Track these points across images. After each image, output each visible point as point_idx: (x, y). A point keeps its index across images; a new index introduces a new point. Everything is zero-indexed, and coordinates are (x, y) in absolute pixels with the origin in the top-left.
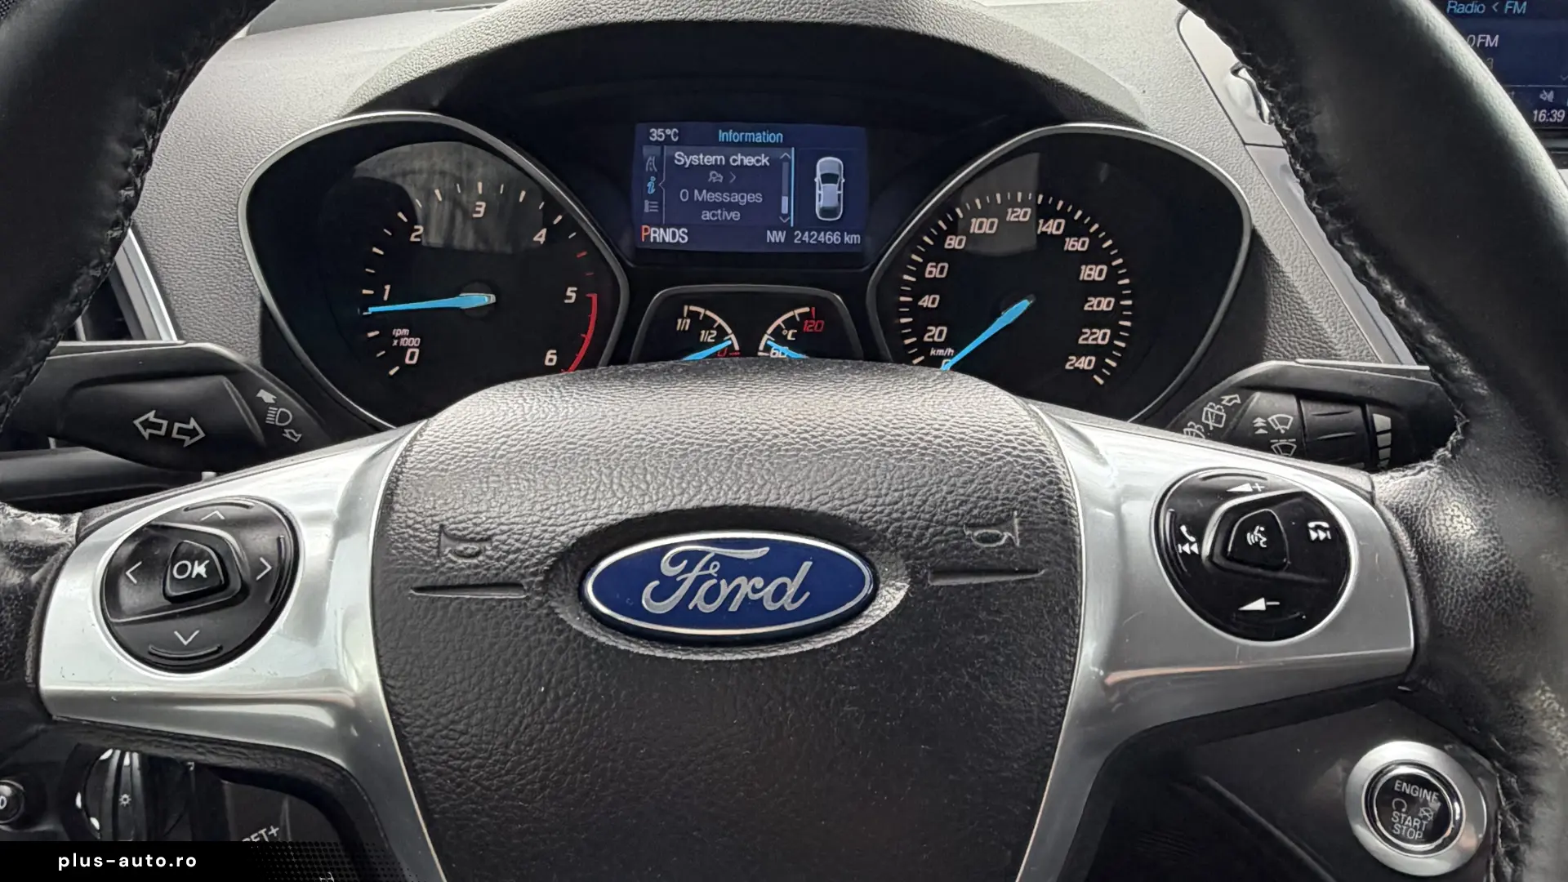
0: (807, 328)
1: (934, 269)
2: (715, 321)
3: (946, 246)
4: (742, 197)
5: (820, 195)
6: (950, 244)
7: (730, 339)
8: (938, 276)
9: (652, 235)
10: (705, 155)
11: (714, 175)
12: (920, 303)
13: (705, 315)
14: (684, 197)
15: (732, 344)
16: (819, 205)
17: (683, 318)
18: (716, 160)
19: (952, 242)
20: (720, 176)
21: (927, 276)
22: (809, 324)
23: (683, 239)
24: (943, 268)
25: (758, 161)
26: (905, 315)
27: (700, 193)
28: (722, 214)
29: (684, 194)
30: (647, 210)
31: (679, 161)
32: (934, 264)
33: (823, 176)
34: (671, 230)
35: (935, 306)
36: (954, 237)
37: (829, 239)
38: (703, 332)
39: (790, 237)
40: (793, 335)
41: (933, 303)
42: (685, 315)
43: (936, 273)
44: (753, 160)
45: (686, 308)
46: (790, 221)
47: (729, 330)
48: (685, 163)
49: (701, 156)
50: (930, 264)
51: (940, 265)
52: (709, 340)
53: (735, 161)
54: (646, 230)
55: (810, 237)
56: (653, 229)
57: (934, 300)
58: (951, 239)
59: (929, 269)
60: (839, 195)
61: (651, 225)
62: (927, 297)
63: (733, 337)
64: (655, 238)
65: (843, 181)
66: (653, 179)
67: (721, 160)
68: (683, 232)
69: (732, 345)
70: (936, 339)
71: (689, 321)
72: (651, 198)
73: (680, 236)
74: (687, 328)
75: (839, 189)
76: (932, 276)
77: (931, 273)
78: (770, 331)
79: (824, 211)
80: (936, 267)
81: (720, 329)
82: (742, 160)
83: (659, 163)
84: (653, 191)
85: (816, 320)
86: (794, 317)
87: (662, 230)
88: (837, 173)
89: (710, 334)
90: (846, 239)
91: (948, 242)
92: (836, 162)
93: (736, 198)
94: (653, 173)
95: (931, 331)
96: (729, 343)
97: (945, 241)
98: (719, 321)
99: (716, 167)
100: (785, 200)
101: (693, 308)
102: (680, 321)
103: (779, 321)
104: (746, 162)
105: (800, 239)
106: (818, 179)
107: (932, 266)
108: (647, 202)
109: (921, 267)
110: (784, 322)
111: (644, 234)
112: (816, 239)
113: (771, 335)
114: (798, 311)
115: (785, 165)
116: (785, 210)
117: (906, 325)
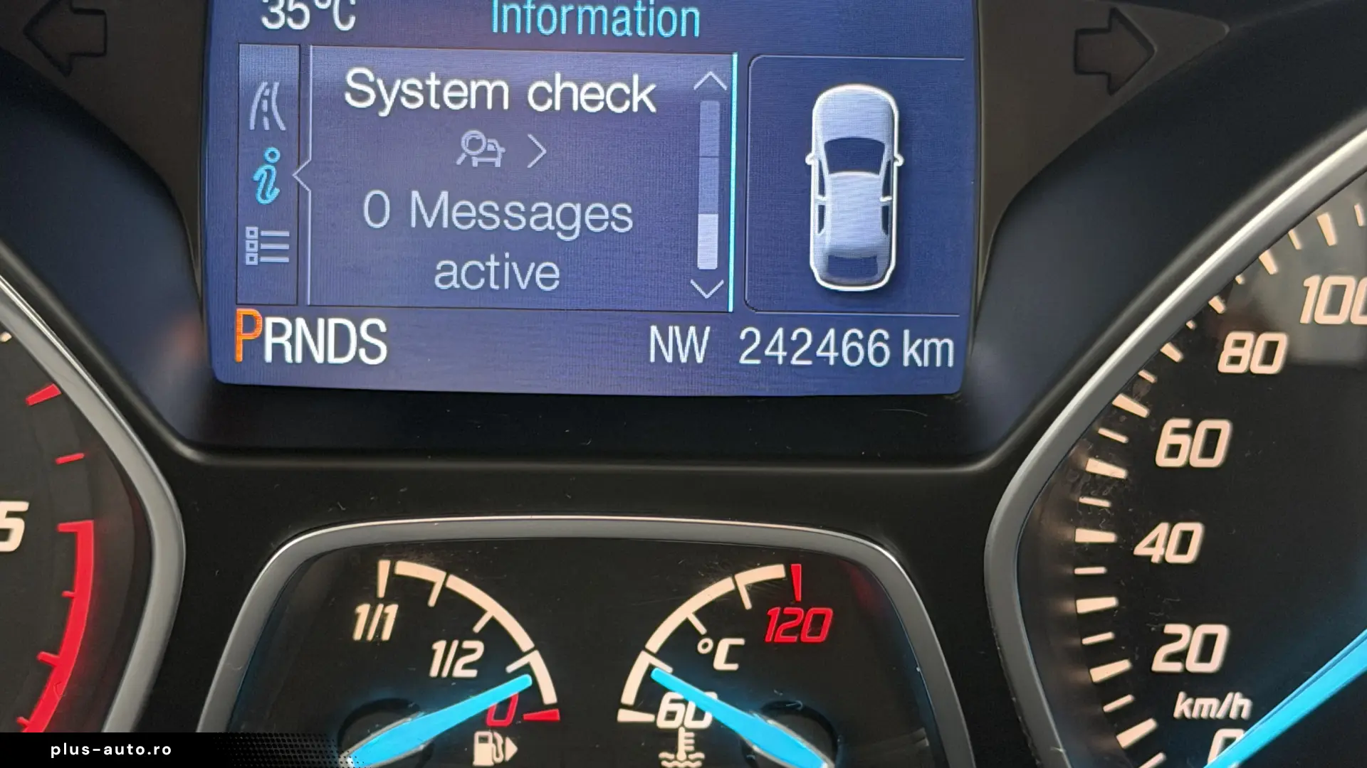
0: (775, 634)
1: (1183, 440)
2: (480, 612)
3: (1224, 367)
4: (568, 216)
5: (822, 209)
6: (1235, 360)
7: (527, 669)
8: (1198, 462)
9: (270, 340)
10: (443, 79)
11: (475, 144)
12: (1141, 550)
13: (445, 589)
14: (377, 217)
15: (535, 685)
16: (821, 242)
17: (374, 602)
18: (482, 91)
19: (1243, 352)
20: (492, 145)
21: (1162, 460)
22: (784, 618)
23: (373, 352)
24: (1213, 436)
25: (619, 97)
26: (1092, 587)
27: (430, 203)
28: (500, 271)
29: (377, 204)
30: (251, 257)
31: (362, 96)
32: (1185, 423)
33: (832, 147)
34: (332, 322)
35: (1190, 557)
36: (1248, 337)
37: (853, 353)
38: (440, 646)
39: (726, 346)
40: (733, 654)
41: (1183, 548)
42: (381, 593)
43: (1191, 453)
44: (604, 96)
45: (384, 566)
46: (724, 290)
47: (523, 640)
48: (380, 103)
49: (433, 82)
50: (1173, 423)
51: (1205, 425)
52: (459, 672)
53: (542, 96)
54: (250, 323)
55: (791, 347)
56: (270, 321)
57: (1186, 537)
58: (1240, 344)
59: (1167, 438)
60: (886, 210)
61: (268, 310)
62: (1163, 528)
63: (536, 661)
64: (278, 349)
65: (900, 161)
66: (272, 154)
67: (498, 91)
68: (373, 330)
69: (535, 688)
70: (1193, 665)
71: (393, 610)
72: (267, 218)
73: (361, 342)
74: (386, 635)
75: (887, 191)
76: (1177, 462)
77: (1174, 451)
78: (656, 641)
79: (838, 263)
80: (1191, 431)
81: (495, 634)
82: (567, 93)
83: (295, 100)
84: (273, 194)
85: (806, 605)
86: (734, 595)
87: (301, 322)
88: (877, 135)
89: (461, 652)
90: (909, 351)
91: (1229, 350)
92: (877, 100)
93: (549, 217)
94: (274, 136)
95: (1177, 637)
96: (524, 682)
97: (1217, 348)
98: (493, 609)
99: (477, 117)
100: (708, 225)
101: (406, 568)
102: (363, 610)
103: (687, 611)
104: (580, 98)
105: (757, 354)
106: (816, 158)
107: (1177, 431)
108: (251, 234)
109: (1145, 434)
110: (701, 613)
111: (242, 337)
112: (810, 354)
113: (661, 654)
114: (748, 578)
115: (710, 110)
116: (707, 258)
117: (1096, 621)
